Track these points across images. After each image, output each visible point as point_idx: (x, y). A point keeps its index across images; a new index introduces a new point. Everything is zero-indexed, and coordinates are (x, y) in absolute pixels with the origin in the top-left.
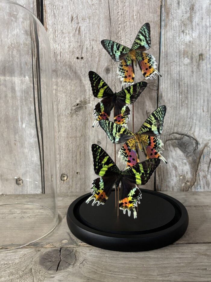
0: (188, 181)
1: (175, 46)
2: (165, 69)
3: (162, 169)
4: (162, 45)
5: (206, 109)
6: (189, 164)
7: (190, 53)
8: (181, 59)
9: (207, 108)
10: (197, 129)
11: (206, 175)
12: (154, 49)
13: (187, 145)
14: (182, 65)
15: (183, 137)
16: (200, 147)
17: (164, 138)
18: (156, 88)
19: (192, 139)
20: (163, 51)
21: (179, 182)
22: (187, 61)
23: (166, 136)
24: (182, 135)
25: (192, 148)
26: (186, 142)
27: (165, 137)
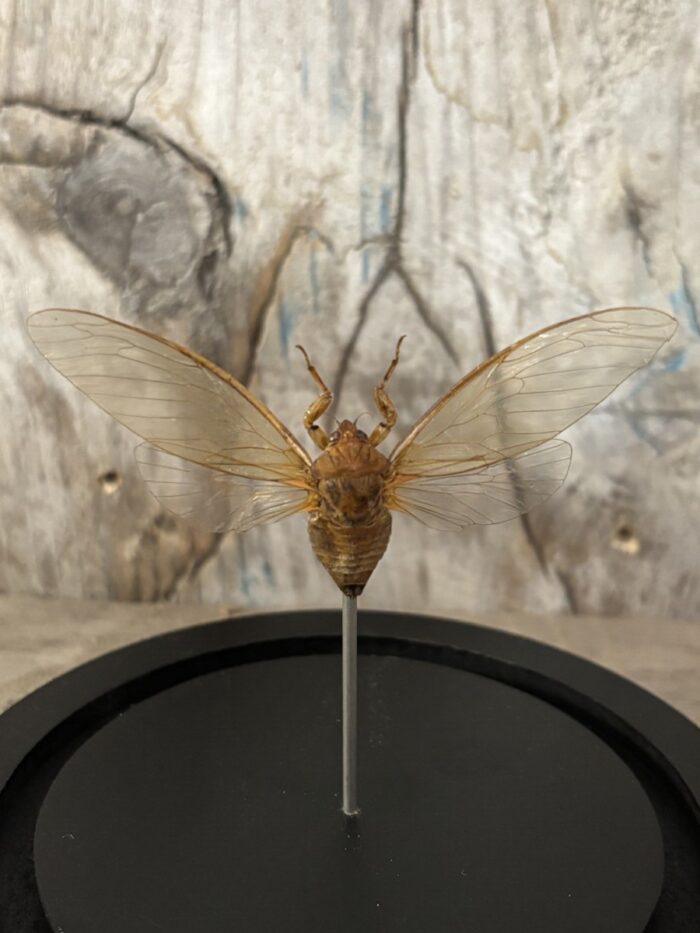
0: (163, 521)
10: (215, 71)
13: (140, 217)
15: (98, 139)
16: (254, 236)
19: (175, 160)
21: (97, 521)
24: (88, 117)
25: (186, 248)
26: (121, 186)
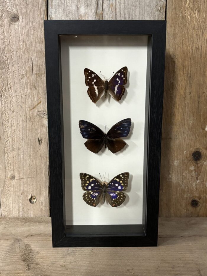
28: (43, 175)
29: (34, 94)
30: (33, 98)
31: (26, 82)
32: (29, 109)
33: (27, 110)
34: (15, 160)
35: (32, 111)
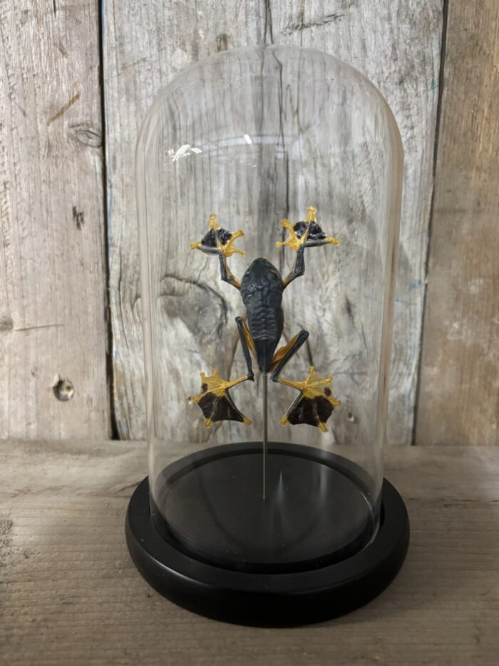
1: (144, 11)
2: (119, 82)
3: (128, 376)
4: (106, 10)
5: (245, 207)
6: (208, 365)
7: (190, 35)
8: (163, 52)
9: (247, 204)
11: (251, 398)
12: (83, 20)
14: (167, 70)
17: (131, 290)
18: (95, 141)
20: (109, 28)
22: (181, 58)
23: (134, 283)
25: (213, 321)
27: (134, 288)
28: (91, 319)
29: (60, 69)
30: (55, 83)
31: (35, 35)
32: (46, 117)
33: (38, 121)
34: (11, 273)
35: (54, 126)
